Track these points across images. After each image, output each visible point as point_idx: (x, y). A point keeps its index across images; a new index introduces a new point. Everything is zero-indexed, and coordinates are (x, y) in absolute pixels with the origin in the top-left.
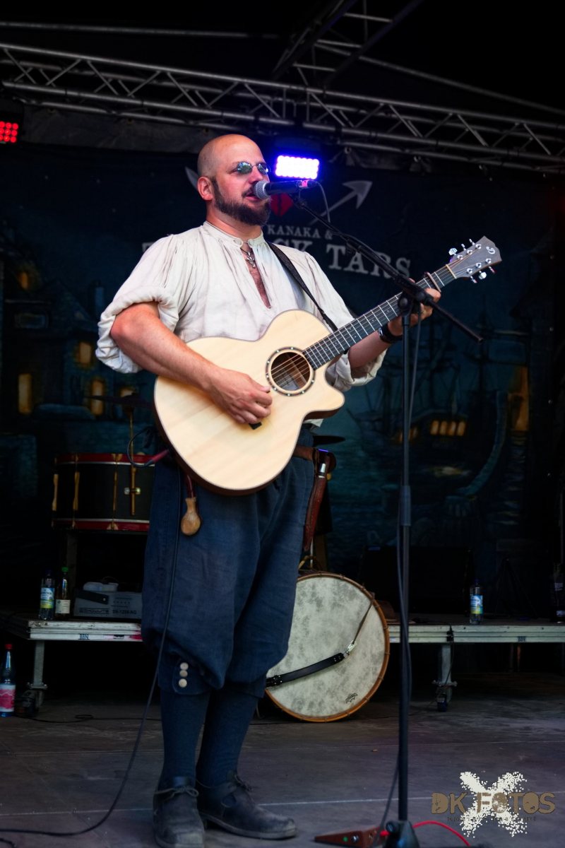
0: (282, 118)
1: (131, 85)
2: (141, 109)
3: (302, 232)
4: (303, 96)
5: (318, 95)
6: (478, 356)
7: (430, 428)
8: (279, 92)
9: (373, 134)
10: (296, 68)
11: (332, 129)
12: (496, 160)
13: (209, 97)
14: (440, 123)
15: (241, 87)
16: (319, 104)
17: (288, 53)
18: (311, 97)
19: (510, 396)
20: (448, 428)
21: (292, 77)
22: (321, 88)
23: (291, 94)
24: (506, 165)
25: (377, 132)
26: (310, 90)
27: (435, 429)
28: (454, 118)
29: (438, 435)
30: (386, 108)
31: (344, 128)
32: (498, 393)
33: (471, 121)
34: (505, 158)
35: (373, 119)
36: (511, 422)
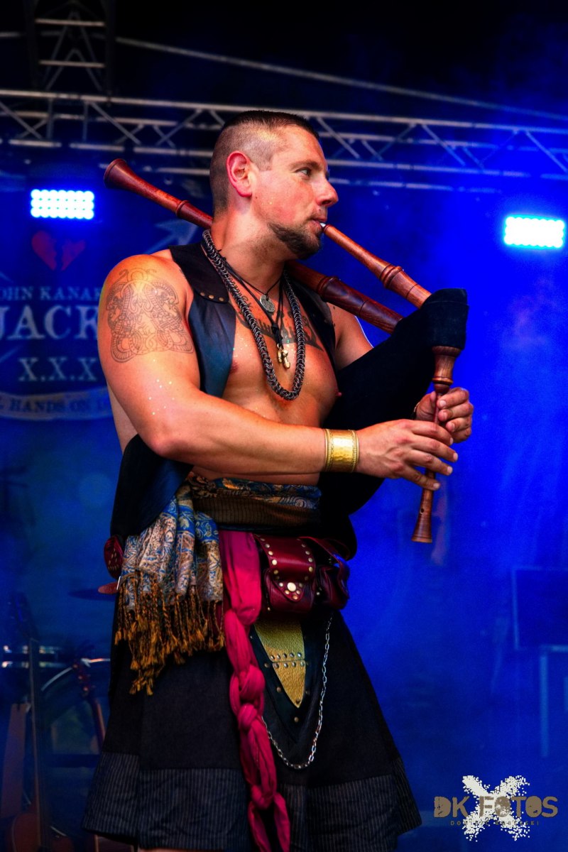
0: (46, 139)
4: (78, 107)
5: (102, 105)
18: (89, 107)
22: (103, 93)
26: (88, 99)
30: (203, 116)
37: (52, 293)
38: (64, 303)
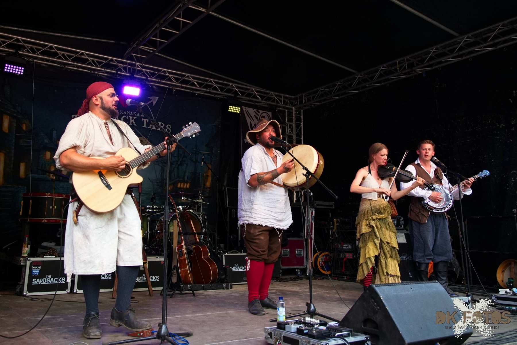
0: (126, 73)
1: (70, 57)
2: (73, 66)
3: (133, 114)
4: (135, 65)
5: (140, 65)
6: (194, 160)
7: (178, 185)
8: (126, 63)
9: (159, 81)
10: (132, 55)
11: (145, 78)
12: (202, 92)
13: (100, 63)
14: (183, 78)
15: (112, 60)
16: (140, 69)
17: (130, 49)
18: (137, 66)
19: (205, 174)
20: (184, 185)
21: (131, 58)
22: (141, 63)
23: (130, 64)
24: (205, 94)
25: (161, 80)
26: (137, 63)
27: (179, 186)
28: (188, 77)
29: (180, 188)
30: (164, 71)
31: (149, 78)
32: (201, 173)
33: (194, 78)
34: (205, 92)
35: (160, 75)
36: (205, 184)
37: (123, 112)
38: (126, 115)
